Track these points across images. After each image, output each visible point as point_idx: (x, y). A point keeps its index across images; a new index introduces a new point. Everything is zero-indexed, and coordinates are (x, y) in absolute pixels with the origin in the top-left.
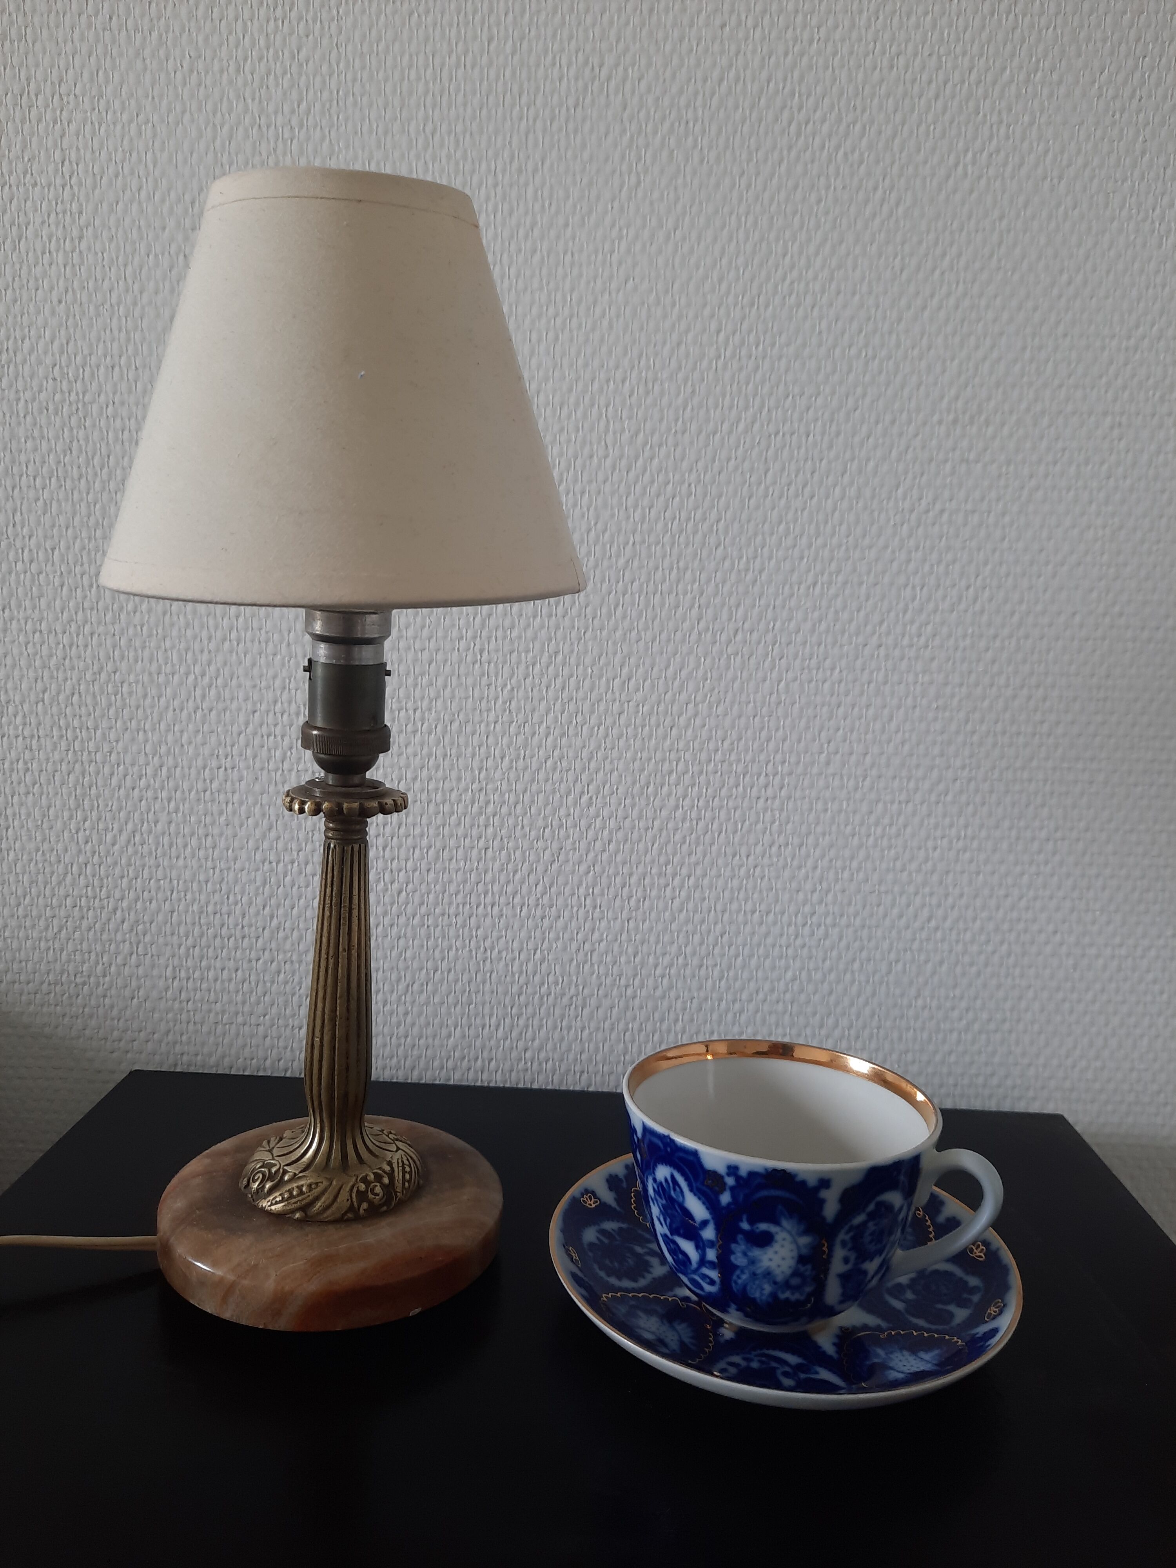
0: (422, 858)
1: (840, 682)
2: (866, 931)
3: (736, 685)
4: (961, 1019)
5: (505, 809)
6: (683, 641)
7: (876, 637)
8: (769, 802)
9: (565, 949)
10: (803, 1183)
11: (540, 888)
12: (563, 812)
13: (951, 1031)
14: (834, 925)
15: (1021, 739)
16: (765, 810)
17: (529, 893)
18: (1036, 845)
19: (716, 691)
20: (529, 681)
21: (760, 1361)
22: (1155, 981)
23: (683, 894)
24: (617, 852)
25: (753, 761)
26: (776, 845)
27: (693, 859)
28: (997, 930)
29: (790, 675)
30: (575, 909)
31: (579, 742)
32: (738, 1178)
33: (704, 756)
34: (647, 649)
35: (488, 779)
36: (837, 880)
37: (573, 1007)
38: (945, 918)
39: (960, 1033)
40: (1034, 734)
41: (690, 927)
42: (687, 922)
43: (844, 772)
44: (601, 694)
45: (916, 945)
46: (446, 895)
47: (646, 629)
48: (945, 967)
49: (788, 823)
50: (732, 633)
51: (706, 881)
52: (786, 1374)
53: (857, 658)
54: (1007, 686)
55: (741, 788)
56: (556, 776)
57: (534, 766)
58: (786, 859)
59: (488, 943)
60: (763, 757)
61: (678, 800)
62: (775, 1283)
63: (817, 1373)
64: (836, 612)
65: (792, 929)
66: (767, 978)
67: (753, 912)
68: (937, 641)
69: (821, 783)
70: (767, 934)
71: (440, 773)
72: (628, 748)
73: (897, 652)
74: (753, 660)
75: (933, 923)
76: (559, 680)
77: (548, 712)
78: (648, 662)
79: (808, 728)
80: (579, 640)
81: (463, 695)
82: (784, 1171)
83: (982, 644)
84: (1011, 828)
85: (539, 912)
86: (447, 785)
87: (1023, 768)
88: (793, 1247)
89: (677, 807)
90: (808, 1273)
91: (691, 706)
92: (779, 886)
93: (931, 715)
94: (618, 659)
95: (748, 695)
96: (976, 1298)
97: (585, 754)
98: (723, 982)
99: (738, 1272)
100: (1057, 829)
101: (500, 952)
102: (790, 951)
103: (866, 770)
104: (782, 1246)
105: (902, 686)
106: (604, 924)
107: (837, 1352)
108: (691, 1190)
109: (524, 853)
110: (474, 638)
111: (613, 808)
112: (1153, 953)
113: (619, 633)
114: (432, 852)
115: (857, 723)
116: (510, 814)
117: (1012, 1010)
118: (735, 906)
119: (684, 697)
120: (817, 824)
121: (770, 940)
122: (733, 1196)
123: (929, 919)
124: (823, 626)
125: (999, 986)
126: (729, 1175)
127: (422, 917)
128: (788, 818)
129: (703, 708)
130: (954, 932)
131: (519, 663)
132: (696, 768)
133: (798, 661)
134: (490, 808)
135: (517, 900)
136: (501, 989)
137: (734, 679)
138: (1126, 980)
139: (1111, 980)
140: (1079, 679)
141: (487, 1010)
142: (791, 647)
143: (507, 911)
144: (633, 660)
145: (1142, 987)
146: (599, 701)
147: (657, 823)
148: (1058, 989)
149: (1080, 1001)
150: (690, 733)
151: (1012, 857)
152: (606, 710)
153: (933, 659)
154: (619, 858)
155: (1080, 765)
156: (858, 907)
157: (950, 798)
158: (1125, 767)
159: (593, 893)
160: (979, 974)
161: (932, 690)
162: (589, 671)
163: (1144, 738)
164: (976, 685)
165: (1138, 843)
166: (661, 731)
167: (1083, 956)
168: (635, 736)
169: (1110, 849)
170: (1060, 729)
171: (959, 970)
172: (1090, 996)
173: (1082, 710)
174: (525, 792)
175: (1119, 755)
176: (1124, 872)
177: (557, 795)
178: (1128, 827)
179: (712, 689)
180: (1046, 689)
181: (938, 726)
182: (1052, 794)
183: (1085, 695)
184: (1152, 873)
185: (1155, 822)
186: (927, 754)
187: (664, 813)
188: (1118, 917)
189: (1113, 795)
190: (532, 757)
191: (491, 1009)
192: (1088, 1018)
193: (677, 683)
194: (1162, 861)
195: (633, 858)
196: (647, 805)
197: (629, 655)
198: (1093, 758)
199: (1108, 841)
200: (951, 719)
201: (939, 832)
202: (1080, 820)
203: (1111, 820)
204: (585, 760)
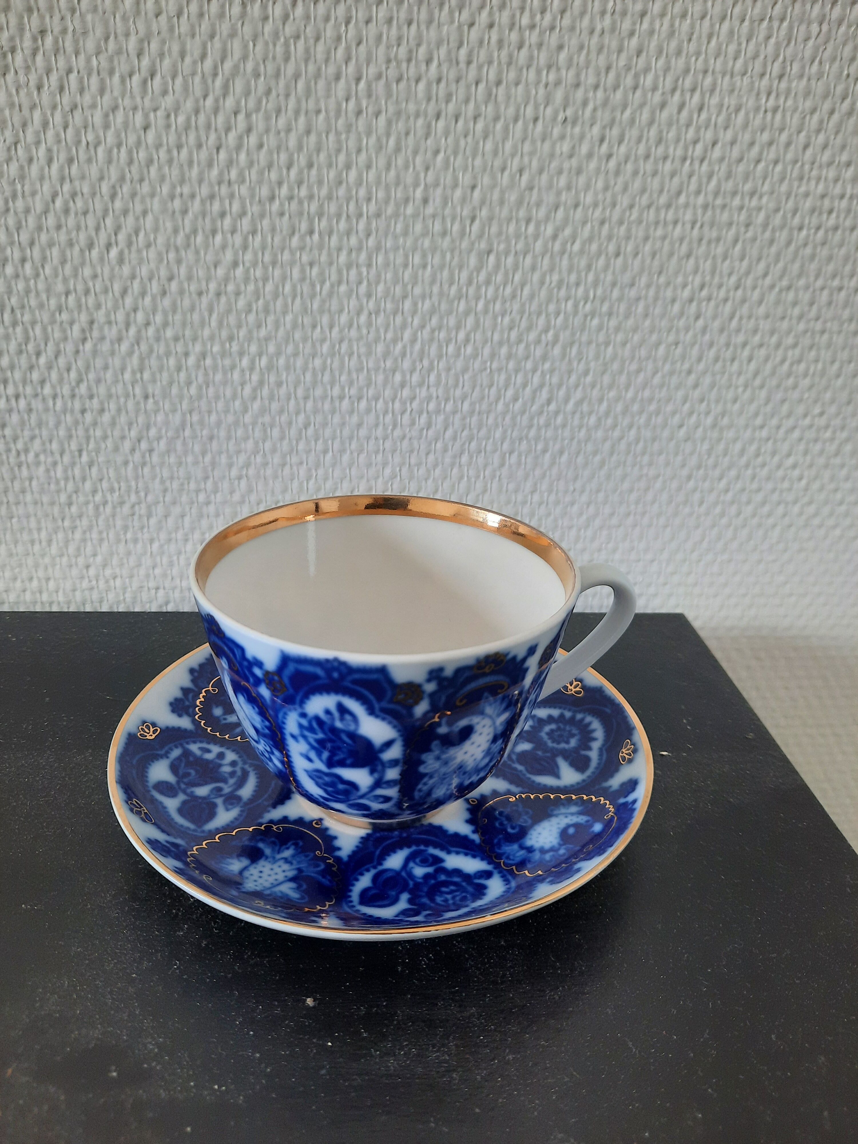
1: (439, 81)
2: (475, 419)
3: (301, 84)
4: (581, 514)
7: (485, 14)
8: (354, 254)
9: (116, 449)
11: (73, 375)
12: (87, 272)
13: (570, 528)
14: (438, 412)
15: (668, 166)
16: (349, 267)
17: (61, 380)
18: (676, 307)
19: (274, 93)
22: (794, 466)
23: (255, 378)
24: (165, 324)
25: (329, 197)
26: (365, 313)
27: (263, 333)
28: (625, 411)
29: (372, 70)
30: (122, 400)
31: (94, 171)
33: (265, 192)
34: (171, 29)
36: (440, 357)
37: (136, 517)
38: (567, 400)
39: (579, 530)
40: (684, 159)
41: (267, 419)
42: (263, 411)
43: (447, 211)
44: (116, 99)
45: (532, 433)
48: (565, 458)
49: (378, 283)
51: (282, 361)
53: (461, 44)
54: (655, 89)
55: (316, 236)
56: (71, 221)
57: (39, 207)
58: (377, 330)
59: (20, 445)
60: (342, 191)
61: (236, 254)
65: (389, 418)
66: (362, 477)
67: (341, 398)
68: (567, 21)
69: (418, 227)
70: (359, 425)
72: (162, 179)
73: (514, 36)
74: (320, 48)
75: (553, 407)
76: (54, 77)
77: (45, 125)
78: (176, 48)
79: (398, 149)
83: (626, 25)
84: (648, 286)
85: (77, 405)
87: (668, 206)
89: (235, 264)
91: (241, 117)
92: (371, 365)
93: (556, 131)
94: (132, 44)
95: (317, 101)
97: (105, 188)
98: (312, 482)
100: (702, 287)
101: (37, 455)
102: (388, 444)
103: (474, 209)
105: (521, 88)
106: (160, 418)
109: (44, 329)
111: (153, 265)
112: (796, 434)
115: (462, 143)
116: (17, 276)
117: (637, 502)
118: (319, 392)
119: (230, 103)
120: (415, 284)
121: (363, 432)
123: (549, 402)
125: (624, 477)
128: (378, 276)
130: (577, 416)
132: (256, 209)
133: (382, 49)
135: (47, 390)
136: (45, 499)
137: (297, 77)
138: (763, 465)
139: (747, 466)
140: (746, 80)
141: (33, 524)
142: (372, 26)
143: (37, 405)
144: (154, 45)
145: (780, 473)
146: (115, 109)
147: (213, 286)
148: (689, 477)
149: (711, 490)
150: (243, 157)
151: (647, 323)
152: (126, 124)
153: (560, 47)
154: (169, 333)
155: (737, 202)
156: (466, 388)
157: (577, 247)
158: (790, 204)
159: (142, 378)
160: (602, 463)
161: (559, 95)
162: (94, 62)
163: (816, 165)
164: (616, 88)
165: (795, 304)
166: (204, 154)
167: (719, 440)
168: (170, 161)
169: (762, 310)
170: (717, 153)
171: (580, 460)
172: (723, 484)
173: (746, 125)
174: (32, 244)
175: (784, 188)
176: (774, 339)
177: (76, 249)
178: (785, 283)
179: (268, 92)
180: (703, 94)
181: (566, 147)
182: (701, 240)
183: (751, 103)
184: (806, 341)
185: (817, 277)
186: (550, 187)
187: (221, 272)
188: (763, 394)
189: (772, 242)
190: (34, 194)
191: (39, 522)
192: (718, 510)
193: (219, 82)
194: (818, 326)
195: (188, 333)
196: (197, 261)
197: (148, 38)
198: (752, 194)
199: (760, 302)
200: (582, 137)
201: (563, 293)
202: (730, 274)
203: (765, 275)
204: (106, 198)
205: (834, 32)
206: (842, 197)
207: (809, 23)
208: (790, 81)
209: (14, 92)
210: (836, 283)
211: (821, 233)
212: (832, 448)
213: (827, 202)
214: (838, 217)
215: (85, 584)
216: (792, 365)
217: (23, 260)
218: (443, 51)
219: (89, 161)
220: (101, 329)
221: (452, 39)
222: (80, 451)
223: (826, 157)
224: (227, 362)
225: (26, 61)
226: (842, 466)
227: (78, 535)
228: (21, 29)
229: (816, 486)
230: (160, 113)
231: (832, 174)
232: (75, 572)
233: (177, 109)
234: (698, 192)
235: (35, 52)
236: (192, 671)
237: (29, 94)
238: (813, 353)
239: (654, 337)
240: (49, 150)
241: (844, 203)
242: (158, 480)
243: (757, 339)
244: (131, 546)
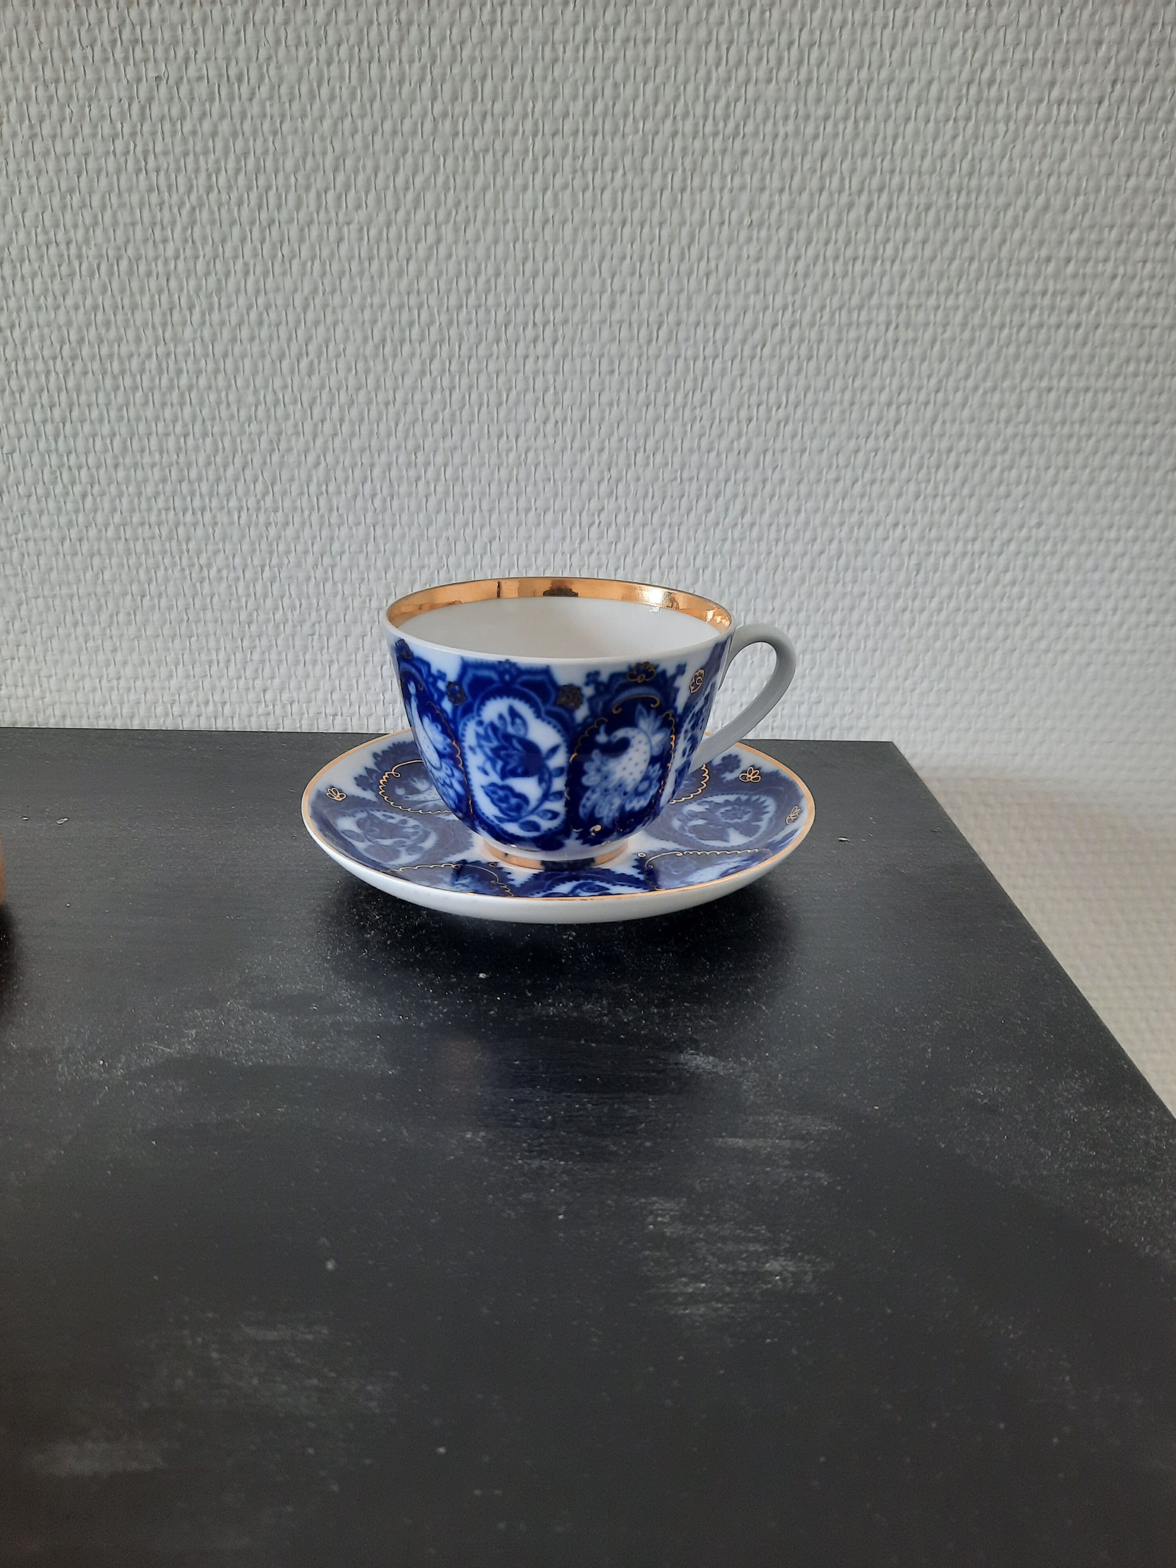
0: (105, 451)
1: (624, 189)
2: (666, 531)
3: (489, 196)
5: (202, 382)
6: (414, 133)
7: (669, 123)
8: (540, 361)
9: (299, 565)
11: (259, 487)
12: (278, 382)
14: (627, 524)
15: (858, 267)
16: (536, 373)
17: (247, 493)
18: (874, 412)
19: (463, 205)
20: (213, 196)
22: (1013, 583)
23: (440, 489)
24: (352, 435)
25: (517, 305)
26: (552, 421)
27: (449, 443)
28: (825, 523)
29: (559, 181)
30: (306, 513)
31: (288, 283)
33: (453, 301)
34: (366, 147)
35: (176, 340)
36: (628, 467)
37: (316, 637)
38: (762, 512)
40: (875, 259)
41: (451, 532)
42: (447, 525)
43: (634, 318)
44: (311, 214)
45: (727, 547)
46: (143, 499)
47: (363, 116)
48: (762, 574)
49: (565, 390)
50: (478, 118)
51: (467, 472)
53: (645, 153)
55: (503, 345)
56: (264, 333)
57: (234, 320)
58: (564, 438)
59: (203, 560)
60: (529, 299)
61: (423, 363)
64: (616, 85)
65: (576, 530)
67: (528, 510)
68: (750, 127)
69: (605, 333)
70: (546, 539)
71: (112, 334)
72: (353, 290)
73: (698, 144)
74: (508, 161)
75: (748, 518)
76: (254, 195)
77: (243, 240)
78: (370, 164)
79: (584, 257)
80: (275, 133)
81: (128, 220)
83: (810, 130)
84: (843, 390)
85: (262, 519)
86: (124, 350)
87: (861, 308)
89: (423, 373)
91: (431, 229)
92: (558, 475)
93: (743, 235)
94: (329, 161)
95: (505, 212)
97: (298, 299)
100: (901, 389)
101: (219, 571)
103: (661, 315)
105: (705, 194)
106: (344, 531)
109: (234, 441)
110: (133, 134)
111: (341, 375)
112: (1013, 547)
113: (327, 123)
114: (117, 442)
115: (648, 250)
116: (210, 387)
117: (842, 623)
118: (504, 503)
119: (420, 215)
120: (601, 392)
121: (549, 546)
123: (743, 512)
124: (599, 106)
125: (826, 596)
127: (117, 528)
128: (565, 383)
129: (447, 232)
130: (774, 528)
131: (197, 170)
132: (444, 318)
133: (568, 161)
134: (184, 381)
135: (233, 503)
136: (226, 617)
137: (485, 189)
138: (978, 582)
139: (960, 583)
140: (935, 179)
141: (212, 644)
142: (558, 139)
143: (222, 518)
144: (349, 163)
145: (998, 590)
146: (310, 223)
147: (399, 396)
148: (897, 596)
149: (922, 610)
150: (432, 267)
151: (845, 428)
152: (320, 237)
153: (744, 153)
154: (356, 443)
155: (932, 301)
156: (656, 498)
157: (767, 351)
158: (989, 302)
159: (327, 492)
160: (803, 580)
161: (745, 198)
162: (293, 180)
163: (1014, 261)
164: (801, 191)
165: (1001, 406)
166: (394, 265)
167: (928, 554)
168: (361, 273)
169: (966, 413)
170: (909, 252)
171: (779, 576)
172: (935, 603)
173: (937, 224)
174: (225, 356)
175: (981, 285)
176: (981, 444)
177: (268, 360)
178: (989, 384)
179: (457, 204)
180: (891, 195)
181: (753, 249)
182: (896, 341)
183: (941, 202)
184: (1016, 446)
185: (1023, 377)
186: (737, 291)
187: (408, 381)
188: (974, 502)
189: (972, 342)
190: (229, 306)
191: (218, 641)
192: (931, 631)
193: (410, 195)
194: (1029, 429)
195: (374, 442)
196: (385, 370)
197: (344, 155)
198: (949, 291)
199: (964, 405)
200: (769, 240)
201: (754, 399)
202: (929, 377)
203: (967, 377)
204: (299, 309)
205: (1021, 132)
206: (1044, 293)
207: (996, 123)
208: (980, 178)
209: (216, 209)
210: (1044, 384)
211: (1024, 332)
212: (1053, 563)
213: (1028, 301)
214: (1041, 314)
215: (262, 709)
216: (1002, 471)
217: (216, 371)
218: (628, 160)
219: (284, 274)
220: (289, 441)
221: (636, 149)
222: (263, 567)
223: (1024, 252)
224: (412, 473)
225: (229, 181)
226: (1067, 583)
227: (256, 656)
228: (226, 153)
229: (1039, 605)
230: (354, 227)
231: (1031, 269)
232: (252, 696)
233: (369, 223)
234: (891, 293)
235: (237, 171)
236: (375, 755)
237: (230, 210)
238: (1025, 459)
239: (852, 444)
240: (246, 264)
241: (1047, 300)
242: (339, 597)
243: (963, 443)
244: (309, 667)
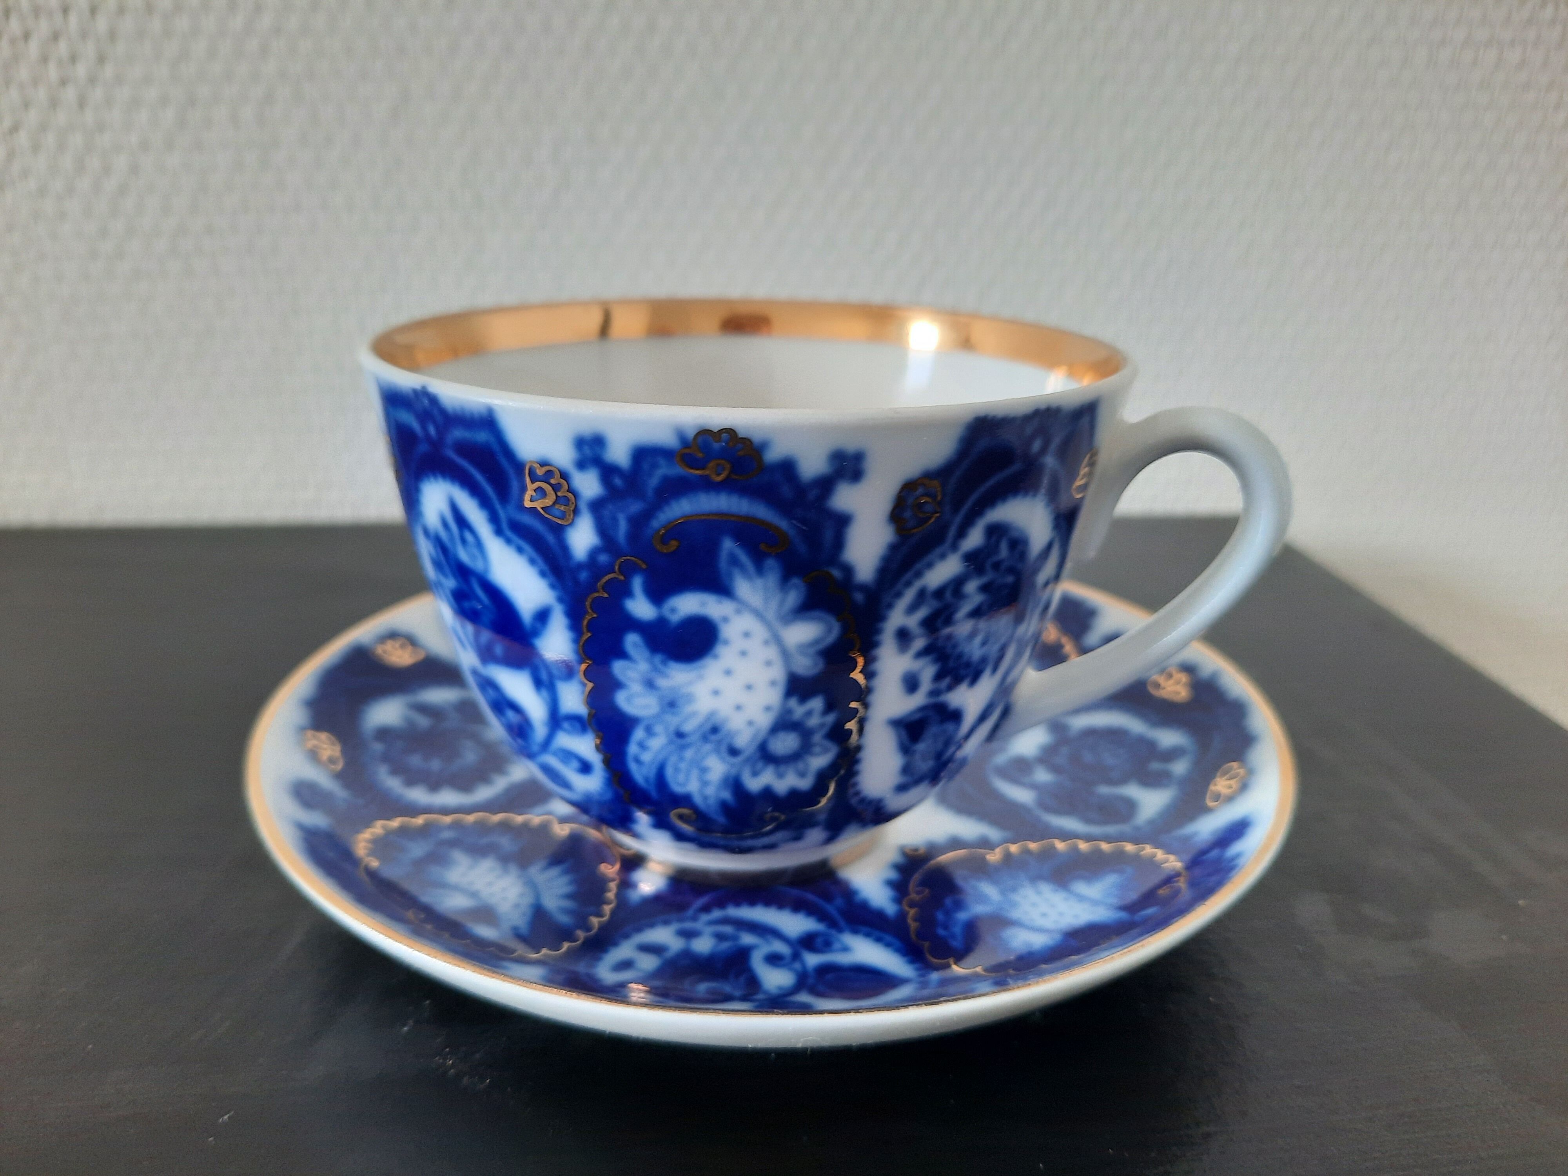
10: (788, 467)
21: (720, 937)
32: (607, 472)
52: (774, 960)
62: (733, 752)
63: (846, 949)
82: (730, 432)
88: (772, 653)
90: (814, 721)
96: (1180, 768)
99: (638, 734)
104: (743, 653)
107: (898, 900)
108: (499, 532)
122: (603, 530)
126: (581, 465)
